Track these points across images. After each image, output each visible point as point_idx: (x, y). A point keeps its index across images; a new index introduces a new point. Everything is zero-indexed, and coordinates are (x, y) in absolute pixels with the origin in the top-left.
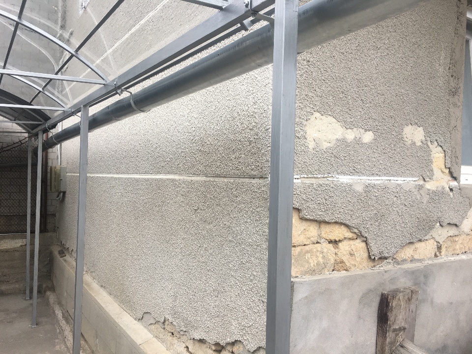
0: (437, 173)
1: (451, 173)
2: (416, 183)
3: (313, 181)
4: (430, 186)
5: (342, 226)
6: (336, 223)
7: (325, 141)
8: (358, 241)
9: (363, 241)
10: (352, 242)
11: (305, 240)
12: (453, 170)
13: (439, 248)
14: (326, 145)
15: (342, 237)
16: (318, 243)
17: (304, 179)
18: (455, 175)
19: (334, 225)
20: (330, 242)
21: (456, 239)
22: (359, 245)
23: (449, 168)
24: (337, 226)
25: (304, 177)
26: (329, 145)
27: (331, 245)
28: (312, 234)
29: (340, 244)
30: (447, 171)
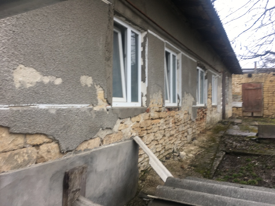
0: (100, 102)
1: (107, 101)
2: (88, 107)
3: (19, 108)
4: (96, 108)
5: (42, 135)
6: (37, 134)
7: (28, 83)
8: (53, 143)
9: (56, 143)
10: (49, 144)
11: (14, 147)
12: (108, 100)
13: (102, 141)
14: (28, 86)
15: (42, 142)
16: (24, 147)
17: (11, 107)
18: (110, 102)
19: (36, 135)
20: (34, 146)
21: (111, 136)
22: (54, 145)
23: (106, 99)
24: (38, 136)
25: (12, 106)
26: (31, 85)
27: (34, 148)
28: (20, 142)
29: (41, 147)
30: (105, 100)
